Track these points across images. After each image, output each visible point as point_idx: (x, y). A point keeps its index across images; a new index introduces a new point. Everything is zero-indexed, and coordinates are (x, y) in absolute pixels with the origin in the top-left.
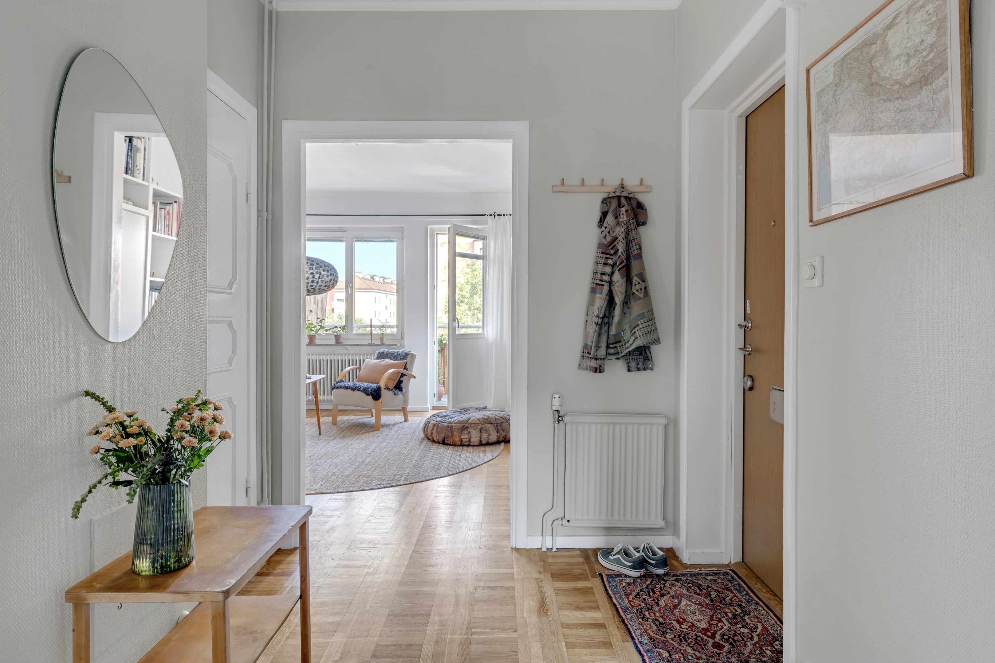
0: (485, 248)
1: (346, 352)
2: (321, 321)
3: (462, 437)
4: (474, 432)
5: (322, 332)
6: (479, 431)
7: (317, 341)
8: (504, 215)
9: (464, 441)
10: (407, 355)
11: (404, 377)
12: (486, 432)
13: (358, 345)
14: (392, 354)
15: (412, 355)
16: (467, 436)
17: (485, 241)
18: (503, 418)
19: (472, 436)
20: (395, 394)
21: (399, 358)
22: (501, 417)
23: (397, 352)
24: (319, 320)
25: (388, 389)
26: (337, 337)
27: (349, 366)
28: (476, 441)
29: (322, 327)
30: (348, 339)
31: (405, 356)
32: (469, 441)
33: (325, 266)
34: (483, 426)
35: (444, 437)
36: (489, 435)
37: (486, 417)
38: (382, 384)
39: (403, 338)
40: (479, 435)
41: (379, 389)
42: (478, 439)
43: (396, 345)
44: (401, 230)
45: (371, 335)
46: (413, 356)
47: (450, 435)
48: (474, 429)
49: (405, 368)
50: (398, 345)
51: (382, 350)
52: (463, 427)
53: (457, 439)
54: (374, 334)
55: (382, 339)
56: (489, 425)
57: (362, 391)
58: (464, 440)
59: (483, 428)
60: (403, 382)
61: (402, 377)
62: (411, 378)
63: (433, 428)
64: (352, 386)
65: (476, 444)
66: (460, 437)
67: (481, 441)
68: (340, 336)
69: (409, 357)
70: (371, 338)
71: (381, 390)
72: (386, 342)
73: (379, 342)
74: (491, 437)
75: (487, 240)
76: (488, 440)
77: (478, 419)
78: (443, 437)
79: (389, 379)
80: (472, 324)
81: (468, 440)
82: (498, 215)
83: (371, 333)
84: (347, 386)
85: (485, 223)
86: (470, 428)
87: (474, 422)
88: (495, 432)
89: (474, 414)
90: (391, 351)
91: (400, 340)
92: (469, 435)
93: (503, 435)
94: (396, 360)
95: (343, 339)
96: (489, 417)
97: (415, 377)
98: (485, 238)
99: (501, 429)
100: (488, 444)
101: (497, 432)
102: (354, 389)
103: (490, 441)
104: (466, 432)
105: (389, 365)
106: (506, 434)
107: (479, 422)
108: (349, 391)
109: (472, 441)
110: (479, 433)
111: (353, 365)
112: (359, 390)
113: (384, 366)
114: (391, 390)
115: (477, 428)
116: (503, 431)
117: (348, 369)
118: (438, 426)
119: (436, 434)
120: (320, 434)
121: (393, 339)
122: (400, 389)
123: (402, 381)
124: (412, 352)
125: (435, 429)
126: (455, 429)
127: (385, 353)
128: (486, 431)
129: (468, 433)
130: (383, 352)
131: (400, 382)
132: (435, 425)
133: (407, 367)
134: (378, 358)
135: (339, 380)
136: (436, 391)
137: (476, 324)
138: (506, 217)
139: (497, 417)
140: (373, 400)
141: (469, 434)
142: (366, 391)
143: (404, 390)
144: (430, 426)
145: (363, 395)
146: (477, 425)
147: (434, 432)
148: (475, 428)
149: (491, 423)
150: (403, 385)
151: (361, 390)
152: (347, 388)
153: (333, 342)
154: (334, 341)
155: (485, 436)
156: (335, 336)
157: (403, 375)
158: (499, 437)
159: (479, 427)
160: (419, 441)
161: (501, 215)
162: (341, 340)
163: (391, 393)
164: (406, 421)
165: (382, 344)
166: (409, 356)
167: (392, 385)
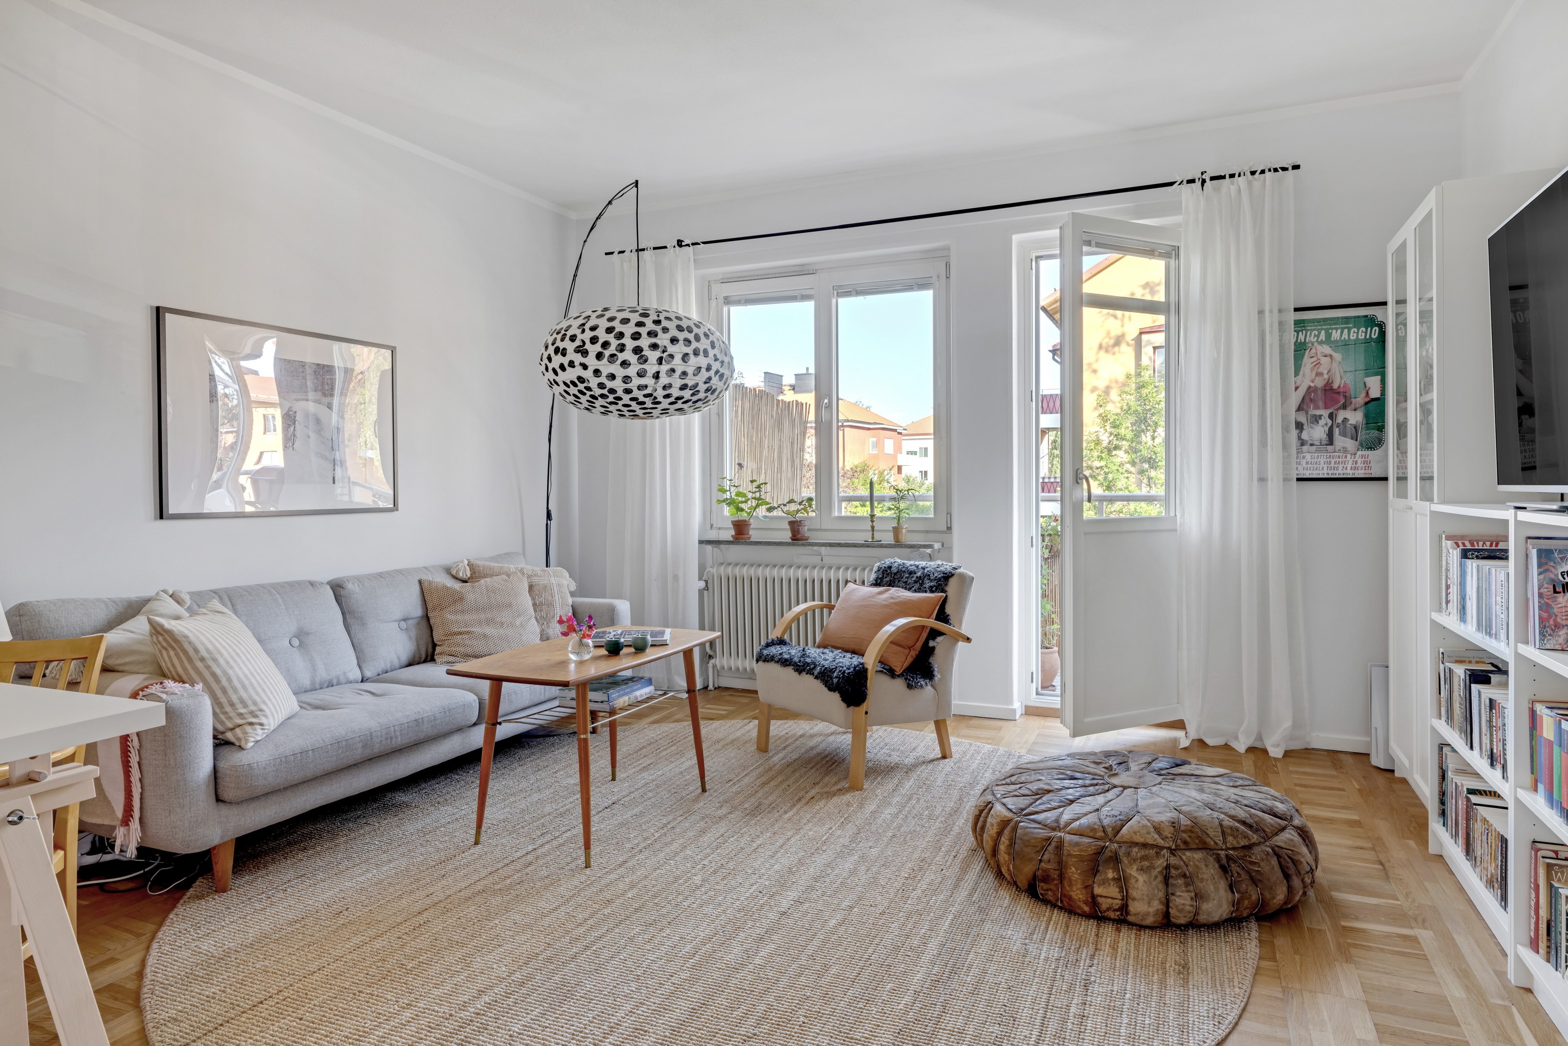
0: (1172, 280)
1: (816, 560)
2: (759, 487)
3: (1098, 890)
4: (1141, 878)
5: (762, 511)
6: (1160, 878)
7: (754, 535)
8: (1232, 176)
9: (1104, 907)
10: (947, 577)
11: (939, 639)
12: (1187, 885)
13: (839, 545)
14: (911, 573)
15: (962, 577)
16: (1113, 891)
17: (1172, 262)
18: (1250, 826)
19: (1134, 893)
20: (910, 687)
21: (928, 584)
22: (1244, 823)
23: (923, 568)
24: (755, 484)
25: (891, 673)
26: (795, 526)
27: (806, 601)
28: (1148, 914)
29: (760, 502)
30: (821, 530)
31: (942, 581)
32: (1124, 908)
33: (680, 328)
34: (1173, 861)
35: (1034, 877)
36: (1198, 896)
37: (1185, 821)
38: (870, 659)
39: (949, 528)
40: (1161, 894)
41: (861, 673)
42: (1157, 906)
43: (930, 546)
44: (943, 256)
45: (872, 521)
46: (966, 582)
47: (1055, 875)
48: (1141, 869)
49: (942, 616)
50: (937, 546)
51: (888, 562)
52: (1101, 851)
53: (1078, 894)
54: (882, 518)
55: (896, 531)
56: (1198, 855)
57: (816, 678)
58: (1104, 903)
59: (1176, 868)
60: (937, 651)
61: (934, 639)
62: (958, 641)
63: (1000, 834)
64: (796, 659)
65: (1149, 921)
66: (1089, 888)
67: (1167, 915)
68: (800, 521)
69: (952, 586)
70: (873, 527)
71: (866, 678)
72: (907, 538)
73: (889, 538)
74: (1205, 906)
75: (1178, 256)
76: (1196, 913)
77: (1158, 829)
78: (1030, 875)
79: (894, 642)
80: (1137, 492)
81: (1117, 903)
82: (1213, 178)
83: (872, 516)
84: (786, 656)
85: (1175, 208)
86: (1125, 860)
87: (1141, 840)
88: (1223, 885)
89: (1144, 800)
90: (908, 563)
91: (942, 532)
92: (1121, 891)
93: (1254, 897)
94: (918, 590)
95: (808, 530)
96: (1195, 822)
97: (968, 640)
98: (1171, 253)
99: (1244, 876)
100: (1195, 925)
101: (1231, 887)
102: (802, 667)
103: (1203, 918)
104: (1111, 874)
105: (896, 604)
106: (1267, 895)
107: (1161, 842)
108: (789, 671)
109: (1131, 908)
110: (1161, 886)
111: (814, 600)
112: (810, 672)
113: (886, 606)
114: (899, 676)
115: (1151, 868)
116: (1254, 882)
117: (802, 606)
118: (1015, 829)
119: (1006, 857)
120: (704, 790)
121: (927, 532)
122: (928, 674)
123: (933, 648)
124: (961, 570)
125: (1004, 840)
126: (1069, 855)
127: (894, 570)
128: (1188, 879)
129: (1117, 880)
130: (890, 567)
131: (927, 652)
132: (1004, 824)
133: (949, 610)
134: (877, 583)
135: (774, 637)
136: (1034, 666)
137: (1144, 491)
138: (1241, 181)
139: (1228, 822)
140: (843, 705)
141: (1122, 882)
142: (825, 676)
143: (938, 676)
144: (992, 822)
145: (818, 686)
146: (1152, 852)
147: (1002, 847)
148: (1146, 863)
149: (1204, 847)
150: (936, 661)
151: (816, 672)
152: (785, 663)
153: (787, 536)
154: (789, 534)
155: (1182, 900)
156: (791, 523)
157: (934, 634)
158: (1236, 904)
159: (1160, 863)
160: (958, 861)
161: (1223, 177)
162: (805, 530)
163: (899, 684)
164: (944, 757)
165: (898, 544)
166: (952, 582)
167: (900, 663)
